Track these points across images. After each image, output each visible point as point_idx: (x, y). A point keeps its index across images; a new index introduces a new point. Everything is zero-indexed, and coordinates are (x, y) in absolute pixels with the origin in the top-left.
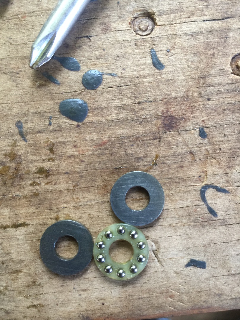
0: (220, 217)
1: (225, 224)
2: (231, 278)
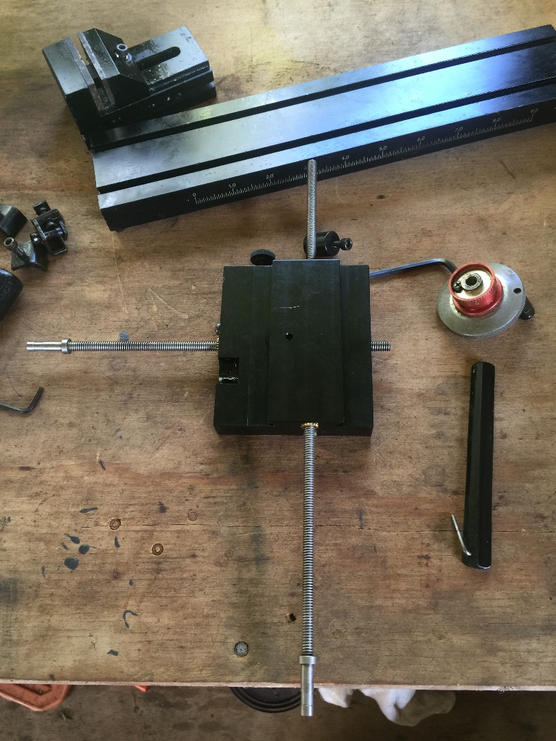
0: (130, 628)
1: (132, 632)
2: (129, 663)
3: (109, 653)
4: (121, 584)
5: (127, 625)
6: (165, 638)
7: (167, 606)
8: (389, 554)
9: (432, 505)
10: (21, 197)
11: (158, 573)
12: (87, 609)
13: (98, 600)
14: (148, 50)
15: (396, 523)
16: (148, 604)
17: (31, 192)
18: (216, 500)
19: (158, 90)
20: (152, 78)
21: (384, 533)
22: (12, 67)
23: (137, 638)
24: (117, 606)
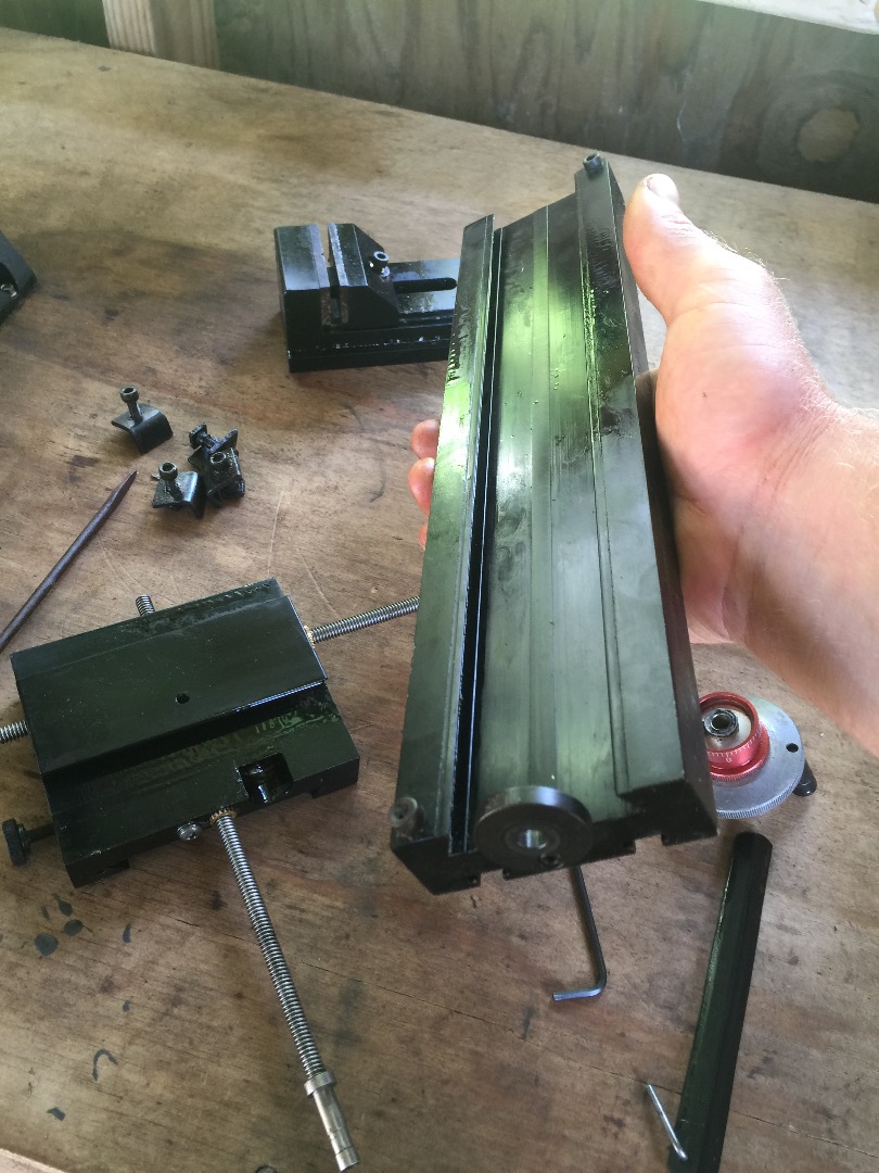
1: (99, 1089)
2: (77, 1139)
3: (50, 1111)
4: (109, 1003)
5: (95, 1075)
6: (150, 1117)
7: (169, 1063)
8: (558, 1096)
9: (650, 1037)
10: (176, 404)
11: (174, 1005)
12: (43, 1026)
13: (65, 1017)
14: (414, 273)
15: (583, 1048)
16: (141, 1050)
17: (192, 402)
18: (304, 916)
19: (411, 324)
20: (408, 307)
21: (558, 1060)
22: (226, 246)
23: (105, 1101)
24: (91, 1039)
